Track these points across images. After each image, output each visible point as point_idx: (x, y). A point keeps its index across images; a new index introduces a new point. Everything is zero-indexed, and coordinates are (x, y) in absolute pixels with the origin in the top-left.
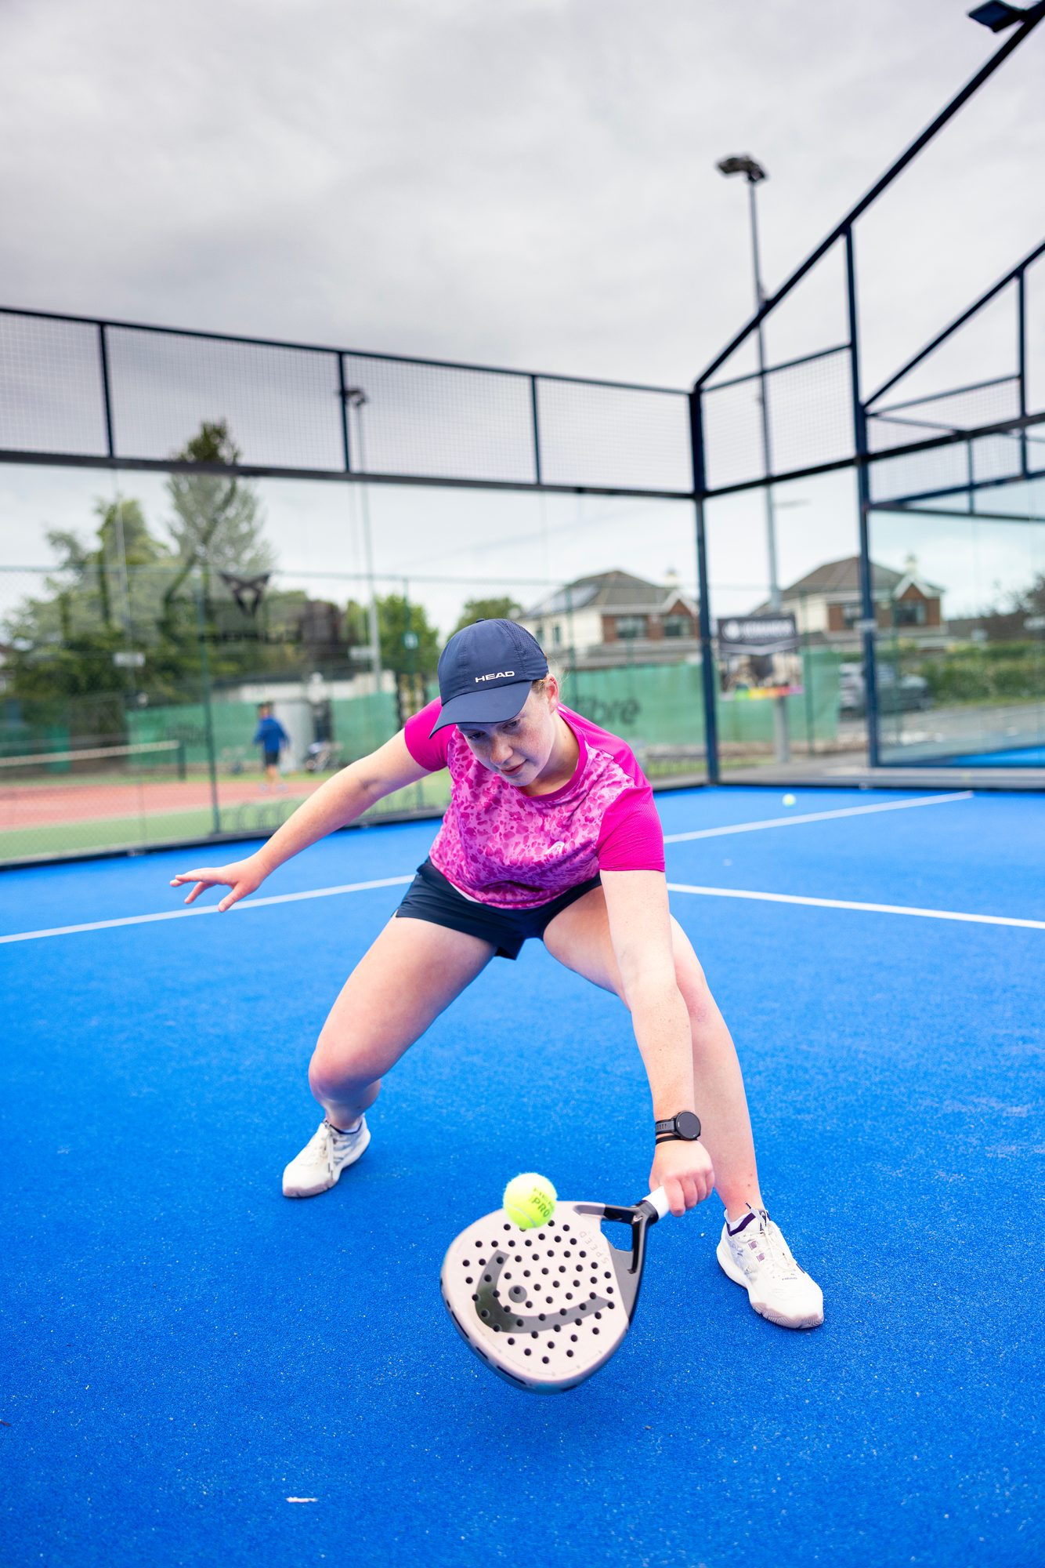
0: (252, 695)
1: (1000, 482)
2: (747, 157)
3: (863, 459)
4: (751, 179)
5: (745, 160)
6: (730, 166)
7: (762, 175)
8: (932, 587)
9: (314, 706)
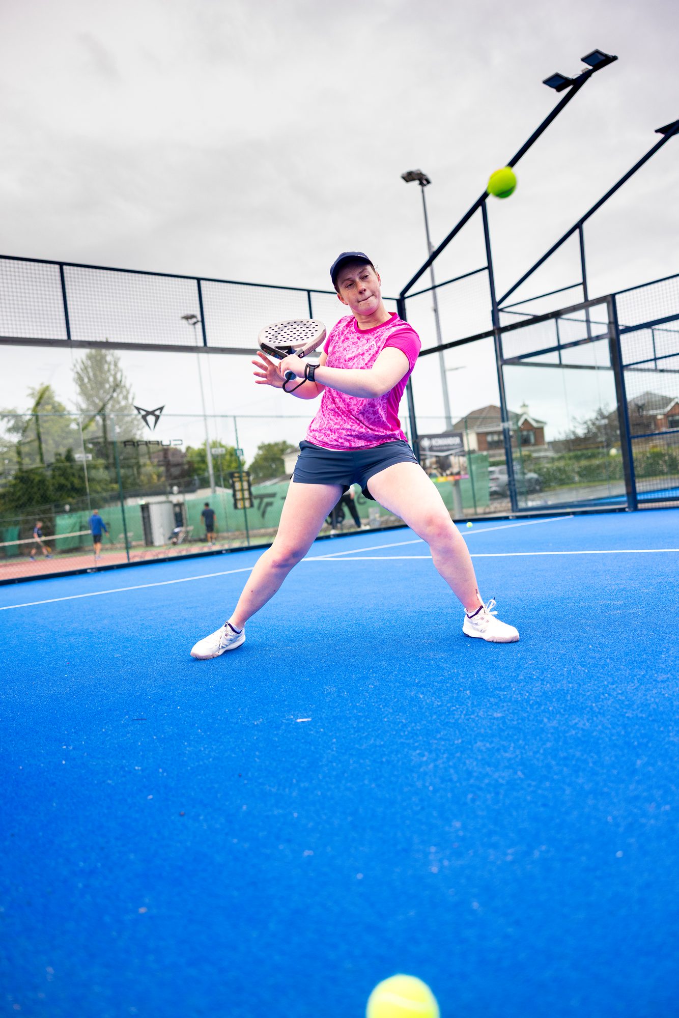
0: (134, 503)
1: (576, 344)
2: (419, 170)
3: (497, 331)
4: (421, 184)
5: (419, 172)
6: (409, 177)
7: (428, 182)
8: (537, 421)
9: (175, 505)
